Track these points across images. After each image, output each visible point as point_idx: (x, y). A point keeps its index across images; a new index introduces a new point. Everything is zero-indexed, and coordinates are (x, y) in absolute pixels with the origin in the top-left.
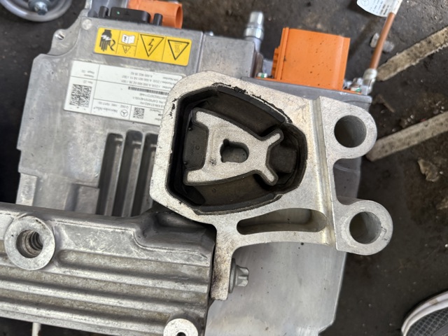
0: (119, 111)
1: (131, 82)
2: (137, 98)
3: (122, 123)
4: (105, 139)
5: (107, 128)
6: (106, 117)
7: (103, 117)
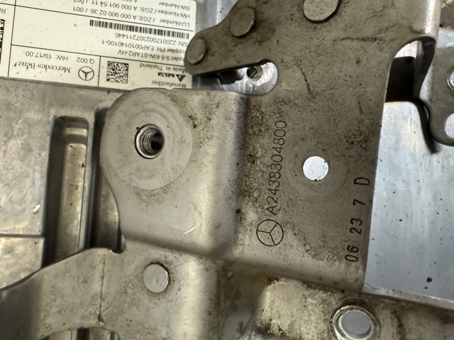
0: (74, 70)
1: (94, 11)
2: (110, 43)
3: (83, 92)
4: (49, 128)
5: (51, 105)
6: (46, 83)
7: (39, 82)
